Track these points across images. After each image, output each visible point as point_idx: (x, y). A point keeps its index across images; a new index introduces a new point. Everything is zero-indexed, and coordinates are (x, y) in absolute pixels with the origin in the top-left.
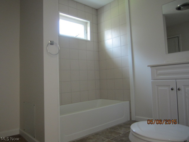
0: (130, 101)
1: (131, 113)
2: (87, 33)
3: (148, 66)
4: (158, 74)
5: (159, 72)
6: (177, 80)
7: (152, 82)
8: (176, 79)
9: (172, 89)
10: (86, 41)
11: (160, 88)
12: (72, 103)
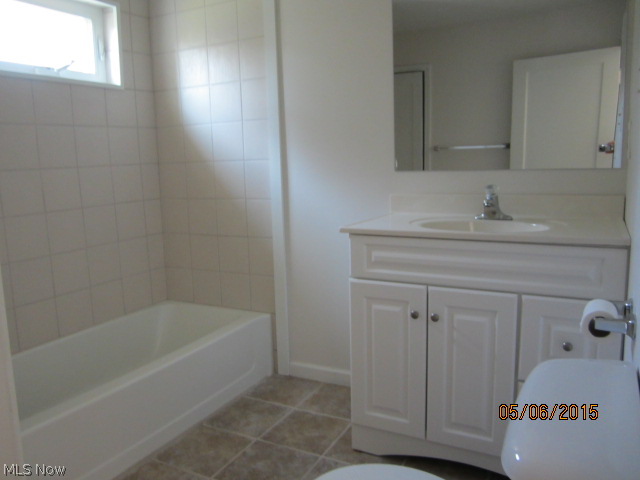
0: (273, 314)
1: (275, 350)
2: (106, 51)
3: (343, 231)
4: (373, 259)
5: (377, 254)
6: (430, 288)
7: (352, 284)
8: (427, 285)
9: (415, 316)
10: (105, 89)
11: (376, 307)
12: (60, 336)
